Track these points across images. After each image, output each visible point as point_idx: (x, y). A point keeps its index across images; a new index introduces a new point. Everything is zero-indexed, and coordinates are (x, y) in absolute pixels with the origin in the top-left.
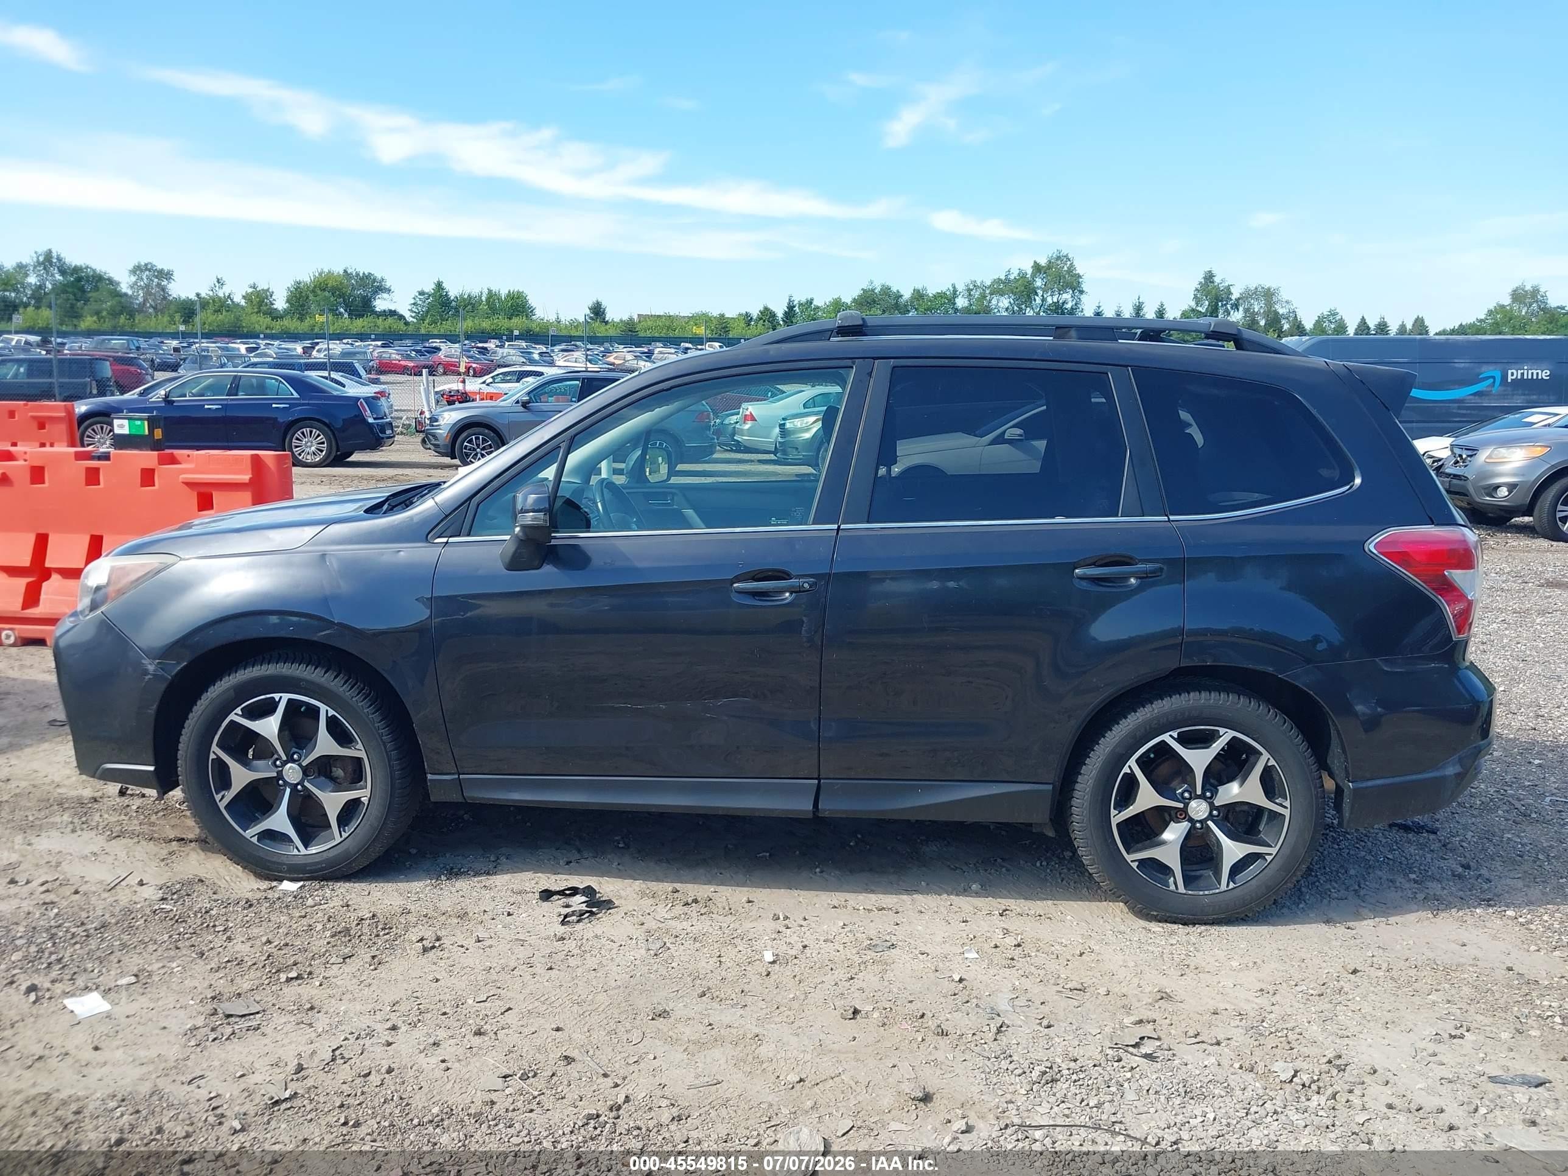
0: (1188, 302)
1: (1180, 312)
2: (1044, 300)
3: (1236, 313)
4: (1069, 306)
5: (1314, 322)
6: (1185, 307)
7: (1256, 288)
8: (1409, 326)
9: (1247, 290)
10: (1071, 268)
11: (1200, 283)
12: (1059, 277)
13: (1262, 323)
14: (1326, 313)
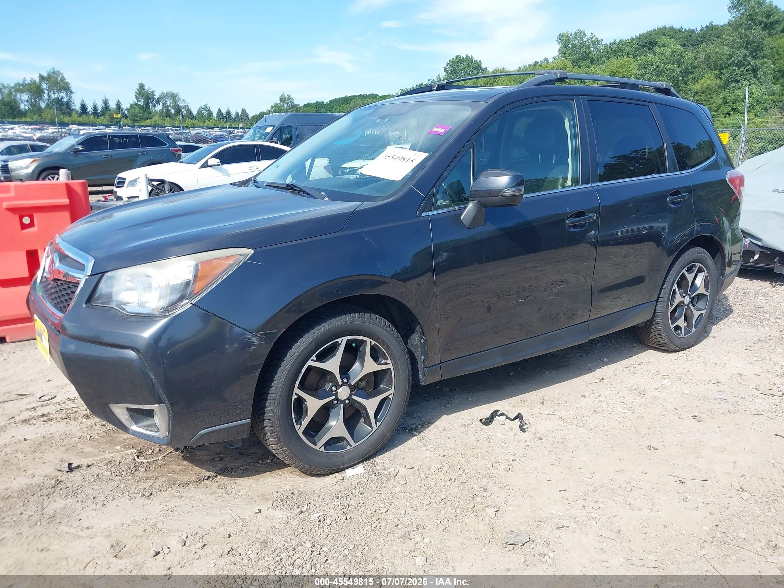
0: (133, 100)
1: (129, 105)
2: (49, 96)
3: (159, 105)
4: (65, 100)
5: (197, 111)
6: (132, 102)
7: (167, 93)
8: (240, 113)
9: (163, 94)
10: (63, 79)
11: (137, 89)
12: (56, 83)
13: (173, 111)
14: (203, 106)
